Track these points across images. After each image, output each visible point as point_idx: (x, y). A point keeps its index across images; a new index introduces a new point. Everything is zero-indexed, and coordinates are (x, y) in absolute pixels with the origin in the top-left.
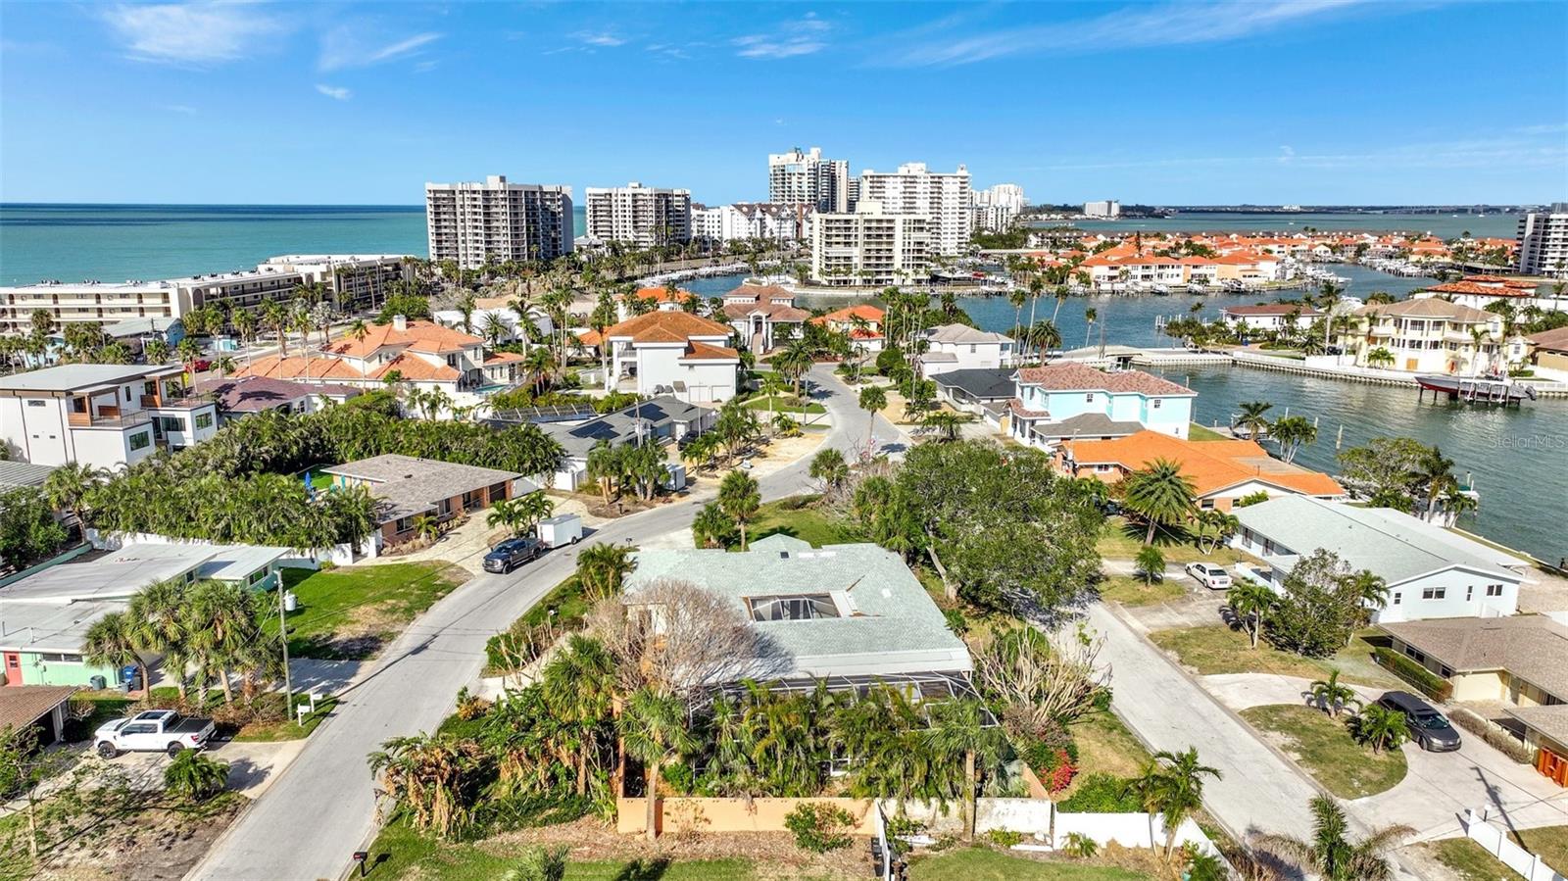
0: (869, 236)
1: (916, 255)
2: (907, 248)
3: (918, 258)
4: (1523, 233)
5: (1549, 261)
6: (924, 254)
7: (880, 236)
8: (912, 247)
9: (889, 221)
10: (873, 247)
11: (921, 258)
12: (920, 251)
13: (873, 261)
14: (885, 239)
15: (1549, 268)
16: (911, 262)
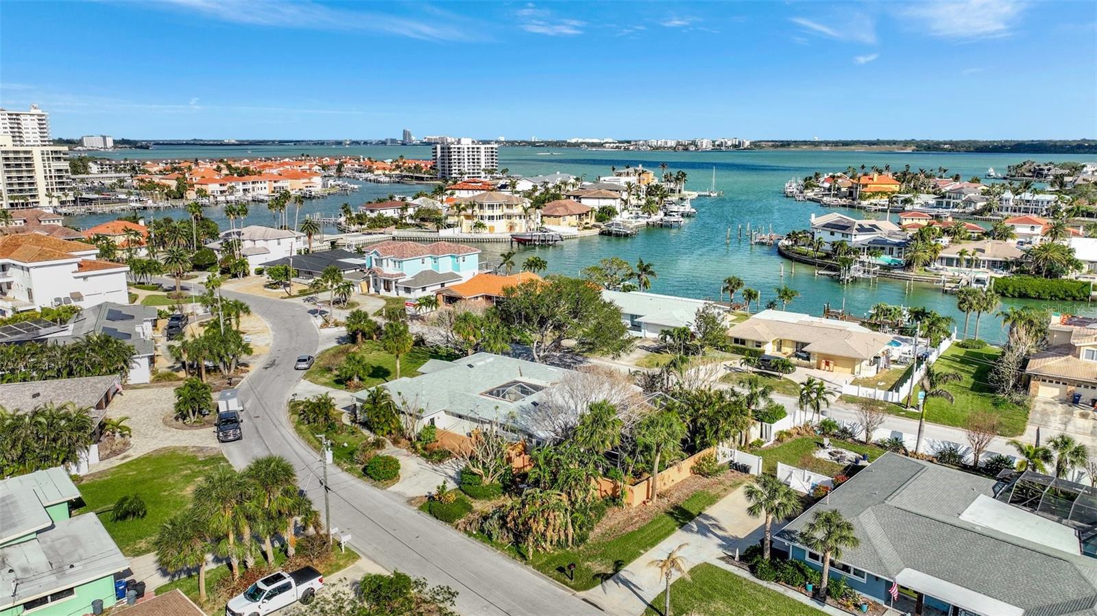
0: (8, 165)
1: (57, 180)
2: (48, 174)
3: (59, 183)
4: (436, 156)
5: (454, 171)
6: (64, 180)
7: (19, 165)
8: (53, 174)
9: (25, 152)
10: (14, 174)
11: (63, 183)
12: (60, 177)
13: (16, 187)
14: (24, 168)
15: (454, 175)
16: (55, 187)
